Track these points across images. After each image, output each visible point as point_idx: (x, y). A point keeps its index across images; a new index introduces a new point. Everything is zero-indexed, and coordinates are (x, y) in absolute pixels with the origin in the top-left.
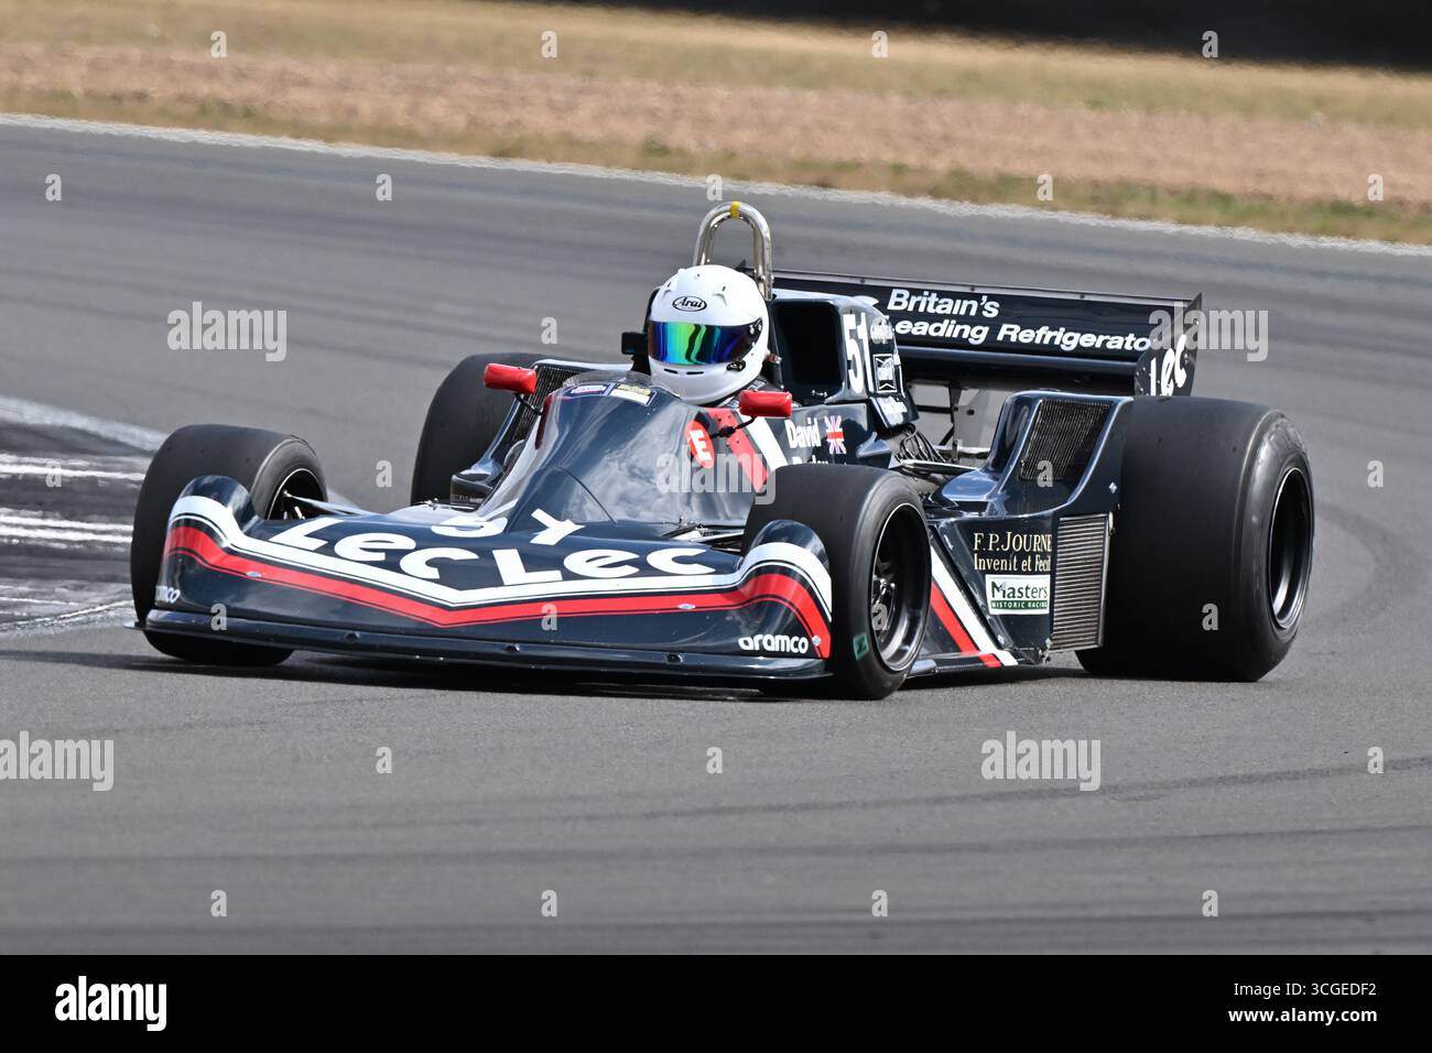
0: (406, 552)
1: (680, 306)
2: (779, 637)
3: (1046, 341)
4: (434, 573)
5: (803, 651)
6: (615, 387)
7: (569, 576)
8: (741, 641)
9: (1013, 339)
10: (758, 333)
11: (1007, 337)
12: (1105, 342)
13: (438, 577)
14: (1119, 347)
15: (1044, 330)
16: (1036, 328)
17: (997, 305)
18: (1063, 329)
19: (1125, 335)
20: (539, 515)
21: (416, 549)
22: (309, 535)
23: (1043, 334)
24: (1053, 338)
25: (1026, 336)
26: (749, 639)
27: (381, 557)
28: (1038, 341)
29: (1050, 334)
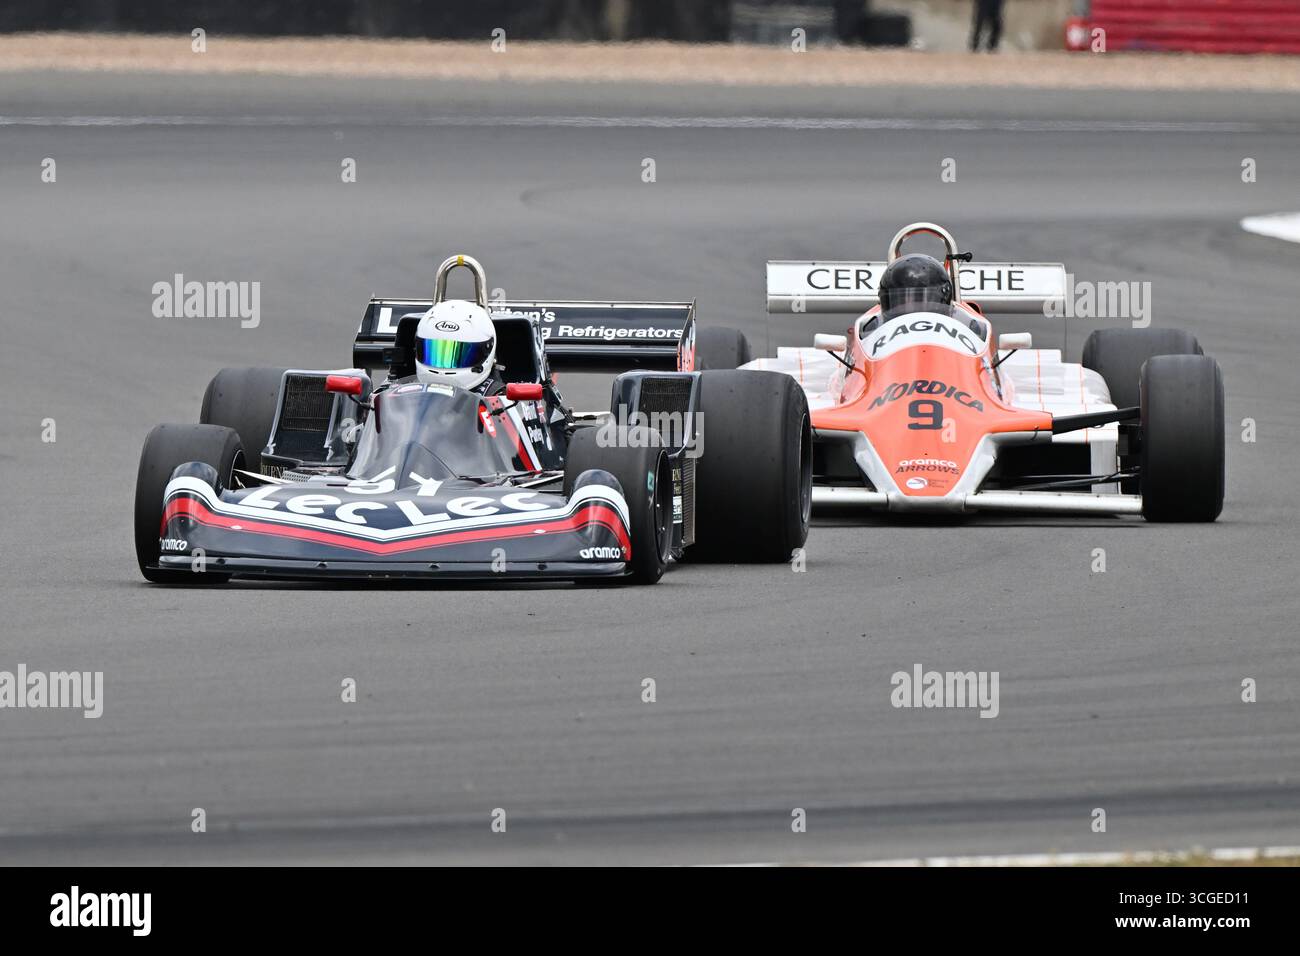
0: (337, 507)
1: (441, 328)
2: (604, 549)
3: (593, 334)
4: (362, 520)
5: (618, 557)
6: (429, 386)
7: (454, 516)
8: (581, 553)
9: (570, 334)
10: (491, 347)
11: (566, 334)
12: (634, 333)
13: (365, 522)
14: (644, 335)
15: (589, 328)
16: (584, 327)
17: (553, 314)
18: (602, 327)
19: (647, 328)
20: (413, 476)
21: (343, 504)
22: (265, 499)
23: (589, 331)
24: (598, 333)
25: (578, 333)
26: (586, 551)
27: (320, 511)
28: (587, 334)
29: (594, 331)
